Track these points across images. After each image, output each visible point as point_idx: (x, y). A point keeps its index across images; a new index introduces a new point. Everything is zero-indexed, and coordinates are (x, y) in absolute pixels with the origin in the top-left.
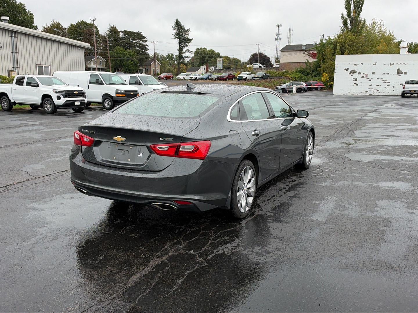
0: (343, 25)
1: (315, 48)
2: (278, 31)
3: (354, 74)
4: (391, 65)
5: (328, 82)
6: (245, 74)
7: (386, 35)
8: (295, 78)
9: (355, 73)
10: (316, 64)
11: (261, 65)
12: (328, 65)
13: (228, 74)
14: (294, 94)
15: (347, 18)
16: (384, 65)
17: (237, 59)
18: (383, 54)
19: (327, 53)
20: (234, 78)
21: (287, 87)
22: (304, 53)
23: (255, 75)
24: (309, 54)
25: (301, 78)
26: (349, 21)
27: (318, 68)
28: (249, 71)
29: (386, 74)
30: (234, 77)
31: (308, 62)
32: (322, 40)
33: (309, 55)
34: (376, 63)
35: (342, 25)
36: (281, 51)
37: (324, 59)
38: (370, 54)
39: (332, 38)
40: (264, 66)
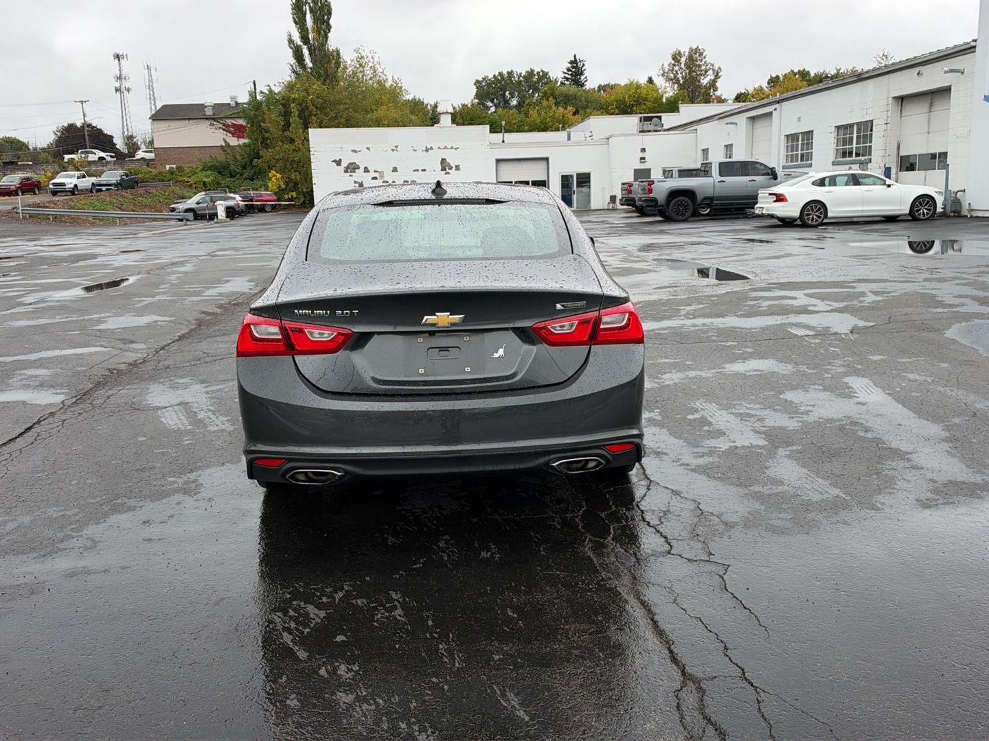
0: (295, 61)
1: (239, 113)
2: (120, 70)
3: (355, 172)
4: (427, 150)
5: (285, 192)
6: (71, 177)
7: (388, 85)
8: (204, 183)
9: (357, 170)
10: (248, 150)
11: (102, 154)
12: (278, 153)
13: (20, 177)
14: (222, 221)
15: (301, 44)
16: (414, 150)
17: (15, 139)
18: (391, 126)
19: (269, 125)
20: (39, 190)
21: (197, 206)
22: (212, 125)
23: (100, 179)
24: (224, 127)
25: (219, 184)
26: (306, 52)
27: (256, 160)
28: (78, 170)
29: (420, 171)
30: (36, 185)
31: (228, 145)
32: (253, 95)
33: (224, 130)
34: (397, 147)
35: (292, 61)
36: (153, 120)
37: (265, 139)
38: (365, 127)
39: (276, 90)
40: (111, 156)
